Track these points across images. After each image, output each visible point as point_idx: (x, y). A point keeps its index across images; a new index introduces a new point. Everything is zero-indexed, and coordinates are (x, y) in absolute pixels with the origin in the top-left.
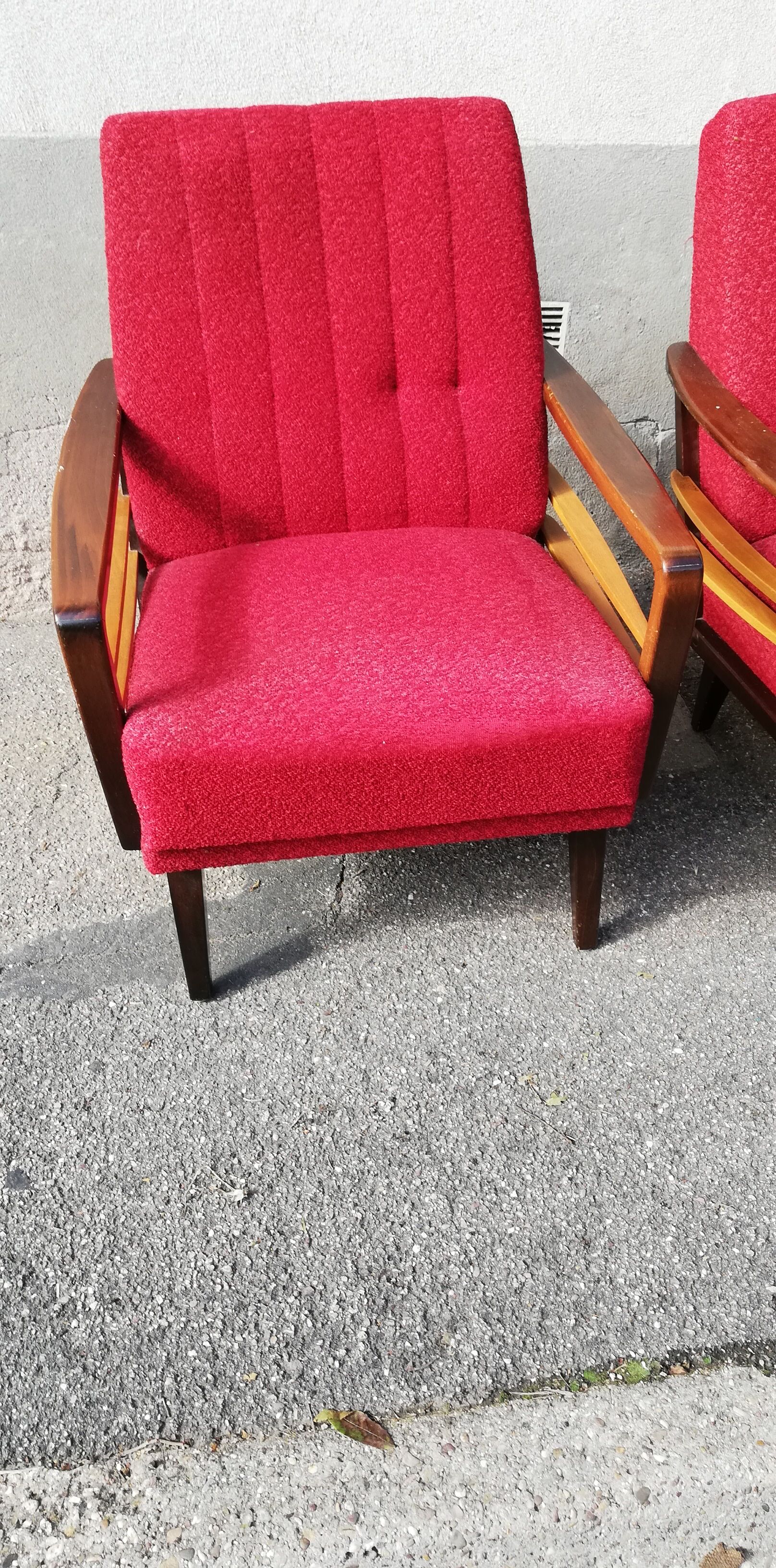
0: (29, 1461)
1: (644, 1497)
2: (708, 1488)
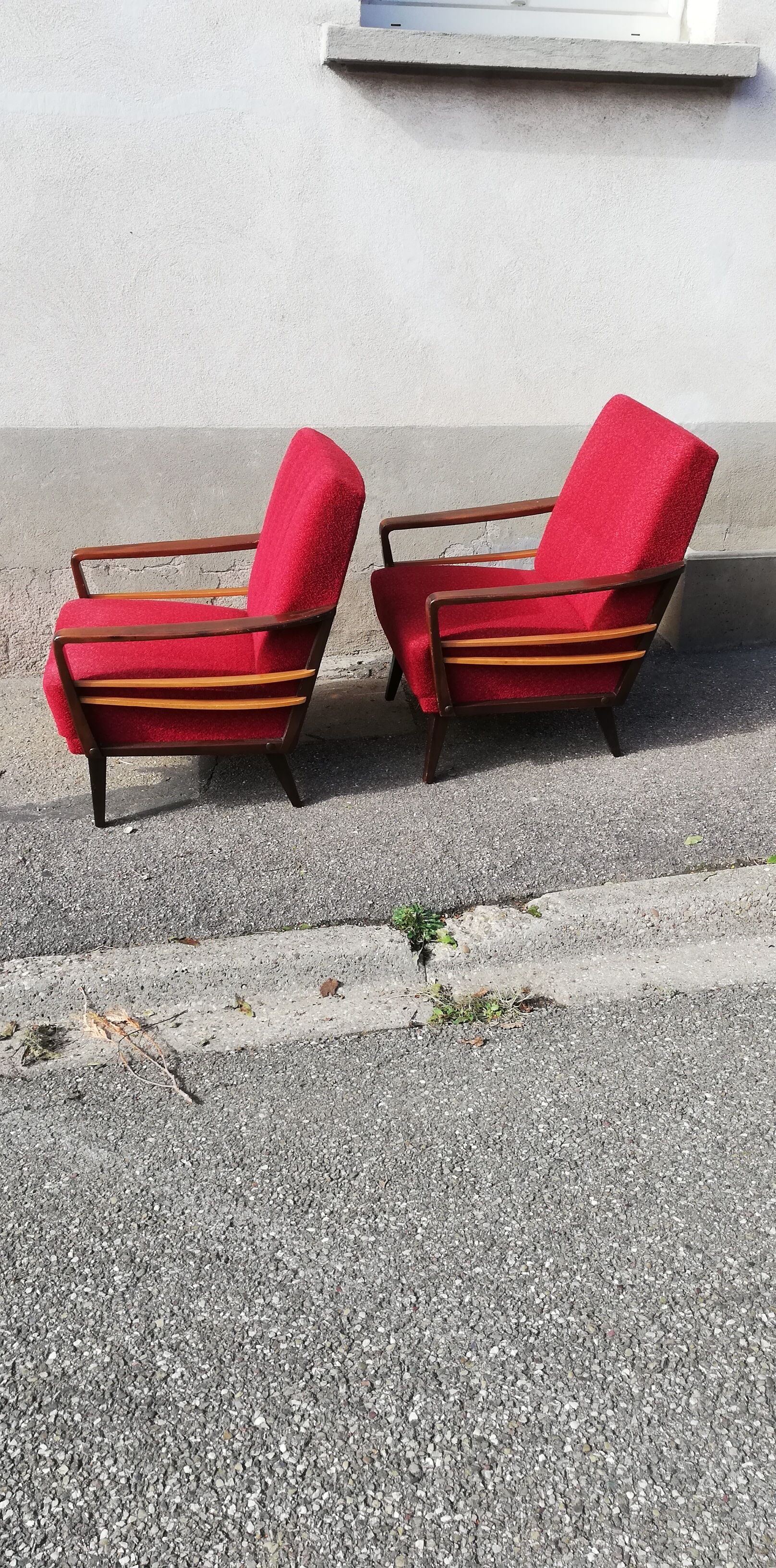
0: (49, 954)
1: (298, 957)
2: (324, 954)
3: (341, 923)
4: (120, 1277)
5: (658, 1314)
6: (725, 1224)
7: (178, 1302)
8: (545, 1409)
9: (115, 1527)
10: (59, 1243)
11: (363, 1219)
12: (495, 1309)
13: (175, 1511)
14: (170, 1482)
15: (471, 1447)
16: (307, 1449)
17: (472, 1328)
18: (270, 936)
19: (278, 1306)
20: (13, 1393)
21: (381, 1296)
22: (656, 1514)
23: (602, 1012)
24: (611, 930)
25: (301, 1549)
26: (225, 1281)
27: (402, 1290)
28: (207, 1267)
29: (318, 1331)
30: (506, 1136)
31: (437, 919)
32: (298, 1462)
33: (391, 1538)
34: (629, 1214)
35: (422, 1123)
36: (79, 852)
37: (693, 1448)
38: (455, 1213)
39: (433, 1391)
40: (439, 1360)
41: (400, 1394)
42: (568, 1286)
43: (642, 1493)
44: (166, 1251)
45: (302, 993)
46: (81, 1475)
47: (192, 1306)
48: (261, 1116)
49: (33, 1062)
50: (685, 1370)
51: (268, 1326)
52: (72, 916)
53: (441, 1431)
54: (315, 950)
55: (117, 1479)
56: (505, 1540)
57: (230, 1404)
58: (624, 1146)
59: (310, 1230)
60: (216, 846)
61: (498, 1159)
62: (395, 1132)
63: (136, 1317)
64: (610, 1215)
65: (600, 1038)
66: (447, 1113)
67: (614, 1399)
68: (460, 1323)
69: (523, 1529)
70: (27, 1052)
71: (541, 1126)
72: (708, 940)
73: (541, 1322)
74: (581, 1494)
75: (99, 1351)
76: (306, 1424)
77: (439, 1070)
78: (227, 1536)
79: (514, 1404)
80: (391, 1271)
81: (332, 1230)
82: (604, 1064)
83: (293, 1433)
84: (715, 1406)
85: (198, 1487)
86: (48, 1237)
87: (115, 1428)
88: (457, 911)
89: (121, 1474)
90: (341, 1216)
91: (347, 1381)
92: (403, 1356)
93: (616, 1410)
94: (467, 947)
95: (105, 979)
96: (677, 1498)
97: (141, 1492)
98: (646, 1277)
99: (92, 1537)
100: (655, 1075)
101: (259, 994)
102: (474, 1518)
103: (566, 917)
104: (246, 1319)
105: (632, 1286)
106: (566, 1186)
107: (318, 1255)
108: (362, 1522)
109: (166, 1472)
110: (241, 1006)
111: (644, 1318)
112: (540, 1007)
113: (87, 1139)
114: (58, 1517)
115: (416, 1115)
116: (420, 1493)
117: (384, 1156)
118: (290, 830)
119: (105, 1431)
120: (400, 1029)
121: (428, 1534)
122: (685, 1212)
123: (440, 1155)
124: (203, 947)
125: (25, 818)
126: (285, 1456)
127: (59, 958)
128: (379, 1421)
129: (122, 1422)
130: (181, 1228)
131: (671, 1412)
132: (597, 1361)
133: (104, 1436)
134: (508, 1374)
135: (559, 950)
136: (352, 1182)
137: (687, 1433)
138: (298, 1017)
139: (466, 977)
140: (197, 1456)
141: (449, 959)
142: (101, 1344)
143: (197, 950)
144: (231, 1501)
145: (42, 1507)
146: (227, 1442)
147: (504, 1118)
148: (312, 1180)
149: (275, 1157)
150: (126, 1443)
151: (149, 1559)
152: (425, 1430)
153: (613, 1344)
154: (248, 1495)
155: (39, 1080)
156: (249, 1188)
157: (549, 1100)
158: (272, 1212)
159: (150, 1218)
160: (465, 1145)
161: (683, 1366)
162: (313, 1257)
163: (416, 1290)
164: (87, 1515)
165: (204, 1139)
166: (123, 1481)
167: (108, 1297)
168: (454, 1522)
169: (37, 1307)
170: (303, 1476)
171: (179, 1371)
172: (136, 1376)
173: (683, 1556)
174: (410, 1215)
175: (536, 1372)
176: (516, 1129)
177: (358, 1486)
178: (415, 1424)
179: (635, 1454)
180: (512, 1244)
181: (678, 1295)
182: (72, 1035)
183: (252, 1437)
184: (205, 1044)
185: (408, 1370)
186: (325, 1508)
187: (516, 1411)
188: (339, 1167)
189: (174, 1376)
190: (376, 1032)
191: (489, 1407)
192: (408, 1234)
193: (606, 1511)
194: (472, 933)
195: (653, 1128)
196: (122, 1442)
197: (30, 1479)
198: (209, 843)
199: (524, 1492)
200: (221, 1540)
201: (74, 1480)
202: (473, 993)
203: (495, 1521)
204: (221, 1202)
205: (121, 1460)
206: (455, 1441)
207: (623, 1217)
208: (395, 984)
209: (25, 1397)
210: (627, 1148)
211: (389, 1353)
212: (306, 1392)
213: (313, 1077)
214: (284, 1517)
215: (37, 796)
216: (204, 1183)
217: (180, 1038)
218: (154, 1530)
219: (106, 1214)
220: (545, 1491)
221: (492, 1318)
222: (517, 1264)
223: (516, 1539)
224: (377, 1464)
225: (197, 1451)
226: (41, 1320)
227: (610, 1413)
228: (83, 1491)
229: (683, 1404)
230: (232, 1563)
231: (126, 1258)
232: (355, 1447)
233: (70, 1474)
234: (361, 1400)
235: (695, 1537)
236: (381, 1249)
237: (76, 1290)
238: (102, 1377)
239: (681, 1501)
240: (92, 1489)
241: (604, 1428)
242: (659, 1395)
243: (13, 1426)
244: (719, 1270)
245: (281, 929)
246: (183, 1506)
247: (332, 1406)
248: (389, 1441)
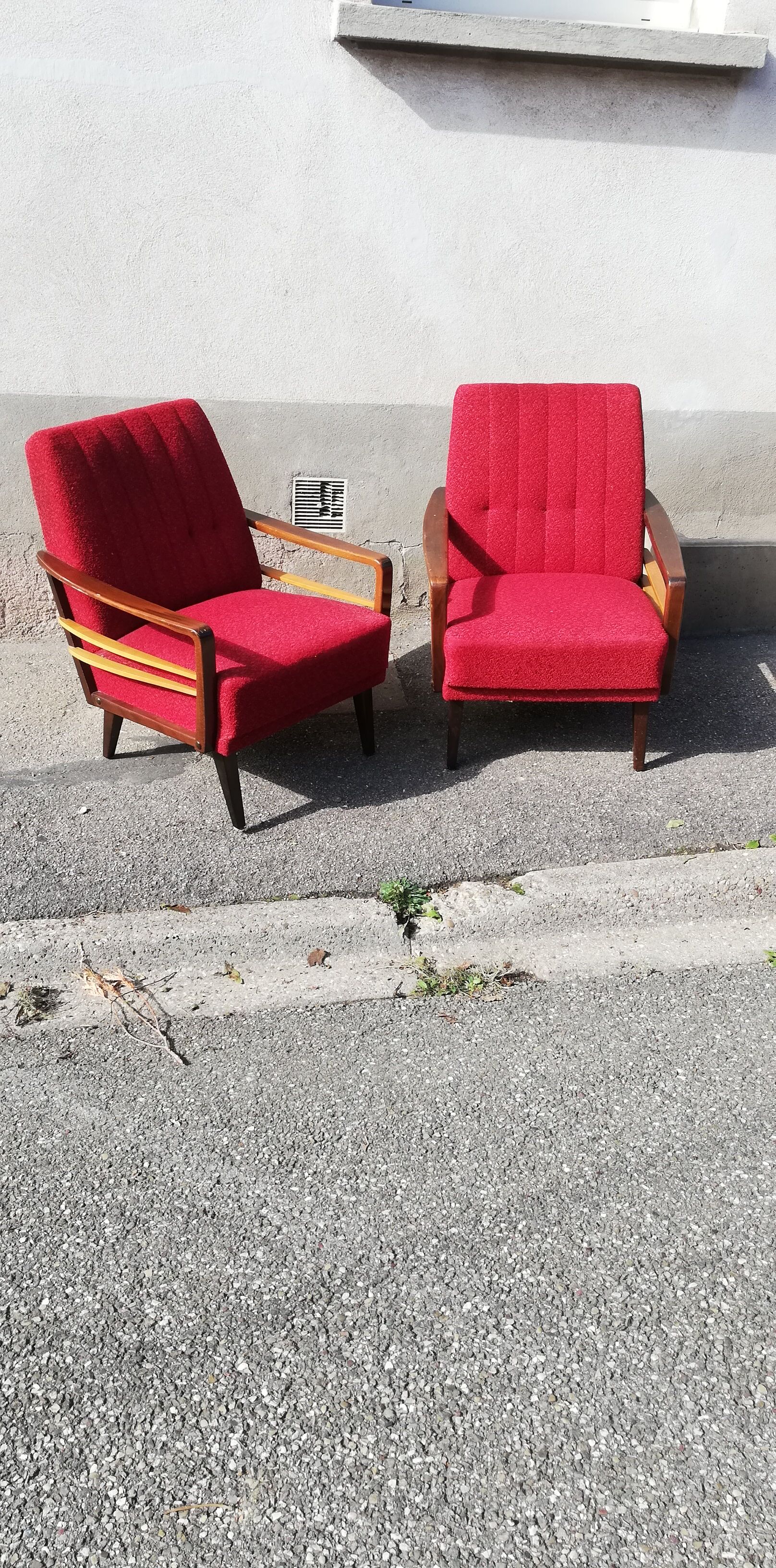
1: (286, 927)
2: (312, 925)
3: (329, 895)
4: (111, 1229)
5: (624, 1276)
6: (692, 1193)
7: (165, 1254)
8: (514, 1361)
9: (104, 1462)
10: (52, 1195)
11: (345, 1180)
12: (469, 1267)
13: (162, 1448)
14: (156, 1422)
15: (443, 1394)
16: (287, 1393)
17: (447, 1284)
18: (260, 906)
19: (262, 1260)
20: (8, 1336)
21: (360, 1252)
22: (615, 1461)
23: (581, 988)
24: (592, 908)
25: (280, 1485)
26: (212, 1235)
27: (381, 1247)
28: (194, 1222)
29: (299, 1284)
30: (484, 1104)
31: (423, 894)
32: (279, 1405)
33: (365, 1477)
34: (600, 1182)
35: (403, 1090)
36: (73, 818)
37: (653, 1401)
38: (433, 1176)
39: (408, 1342)
40: (415, 1314)
41: (377, 1344)
42: (540, 1247)
43: (603, 1441)
44: (155, 1206)
45: (290, 961)
46: (72, 1413)
47: (179, 1258)
48: (248, 1079)
49: (26, 1022)
50: (648, 1329)
51: (252, 1279)
52: (66, 881)
53: (415, 1380)
54: (304, 921)
55: (106, 1418)
56: (472, 1481)
57: (215, 1350)
58: (597, 1117)
59: (294, 1188)
60: (208, 816)
61: (476, 1126)
62: (377, 1098)
63: (126, 1267)
64: (582, 1181)
65: (578, 1013)
66: (428, 1081)
67: (580, 1354)
68: (435, 1280)
69: (490, 1471)
70: (21, 1012)
71: (518, 1096)
72: (686, 921)
73: (513, 1281)
74: (545, 1440)
75: (90, 1299)
76: (287, 1370)
77: (421, 1040)
78: (210, 1472)
79: (485, 1356)
80: (371, 1230)
81: (314, 1189)
82: (580, 1037)
83: (275, 1378)
84: (675, 1363)
85: (183, 1426)
86: (41, 1189)
87: (104, 1371)
88: (442, 886)
89: (111, 1413)
90: (323, 1177)
91: (327, 1331)
92: (380, 1309)
93: (581, 1364)
94: (451, 922)
95: (98, 944)
96: (636, 1446)
97: (129, 1430)
98: (614, 1241)
99: (82, 1471)
100: (630, 1050)
101: (247, 962)
102: (445, 1460)
103: (549, 895)
104: (231, 1271)
105: (601, 1249)
106: (540, 1154)
107: (301, 1212)
108: (338, 1462)
109: (153, 1412)
110: (230, 973)
111: (611, 1279)
112: (521, 981)
113: (79, 1098)
114: (50, 1452)
115: (399, 1082)
116: (394, 1436)
117: (366, 1120)
118: (281, 802)
119: (95, 1373)
120: (384, 999)
121: (400, 1474)
122: (653, 1180)
123: (420, 1121)
124: (194, 915)
125: (19, 783)
126: (267, 1400)
127: (53, 921)
128: (356, 1368)
129: (112, 1365)
130: (169, 1184)
131: (633, 1367)
132: (564, 1318)
133: (94, 1378)
134: (479, 1328)
135: (541, 927)
136: (335, 1144)
137: (647, 1387)
138: (285, 985)
139: (450, 951)
140: (182, 1398)
141: (434, 933)
142: (92, 1291)
143: (189, 917)
144: (214, 1440)
145: (35, 1443)
146: (212, 1385)
147: (483, 1087)
148: (297, 1141)
149: (261, 1119)
150: (116, 1384)
151: (136, 1492)
152: (400, 1378)
153: (580, 1302)
154: (231, 1435)
155: (32, 1039)
156: (236, 1148)
157: (527, 1071)
158: (257, 1171)
159: (140, 1174)
160: (445, 1112)
161: (646, 1325)
162: (297, 1214)
163: (394, 1248)
164: (77, 1451)
165: (192, 1100)
166: (112, 1420)
167: (99, 1247)
168: (425, 1463)
169: (30, 1256)
170: (283, 1418)
171: (166, 1318)
172: (125, 1323)
173: (640, 1500)
174: (390, 1177)
175: (506, 1327)
176: (494, 1098)
177: (336, 1428)
178: (390, 1373)
179: (597, 1405)
180: (487, 1207)
181: (644, 1259)
182: (64, 997)
183: (235, 1381)
184: (194, 1009)
185: (385, 1322)
186: (303, 1448)
187: (487, 1362)
188: (323, 1129)
189: (161, 1323)
190: (361, 1002)
191: (460, 1358)
192: (387, 1195)
193: (568, 1457)
194: (457, 908)
195: (626, 1101)
196: (111, 1383)
197: (23, 1416)
198: (201, 813)
199: (492, 1437)
200: (205, 1476)
201: (65, 1418)
202: (456, 966)
203: (464, 1464)
204: (209, 1160)
205: (111, 1400)
206: (428, 1389)
207: (594, 1184)
208: (381, 955)
209: (19, 1340)
210: (600, 1119)
211: (367, 1306)
212: (288, 1341)
213: (299, 1043)
214: (264, 1455)
215: (32, 761)
216: (193, 1143)
217: (170, 1002)
218: (141, 1466)
219: (98, 1169)
220: (512, 1437)
221: (466, 1275)
222: (492, 1225)
223: (483, 1481)
224: (354, 1409)
225: (183, 1393)
226: (35, 1268)
227: (575, 1366)
228: (74, 1428)
229: (645, 1360)
230: (214, 1498)
231: (116, 1212)
232: (333, 1393)
233: (62, 1412)
234: (340, 1349)
235: (652, 1483)
236: (361, 1208)
237: (69, 1240)
238: (93, 1323)
239: (640, 1449)
240: (82, 1426)
241: (569, 1380)
242: (623, 1351)
243: (7, 1366)
244: (684, 1236)
245: (270, 899)
246: (169, 1444)
247: (312, 1354)
248: (366, 1387)
